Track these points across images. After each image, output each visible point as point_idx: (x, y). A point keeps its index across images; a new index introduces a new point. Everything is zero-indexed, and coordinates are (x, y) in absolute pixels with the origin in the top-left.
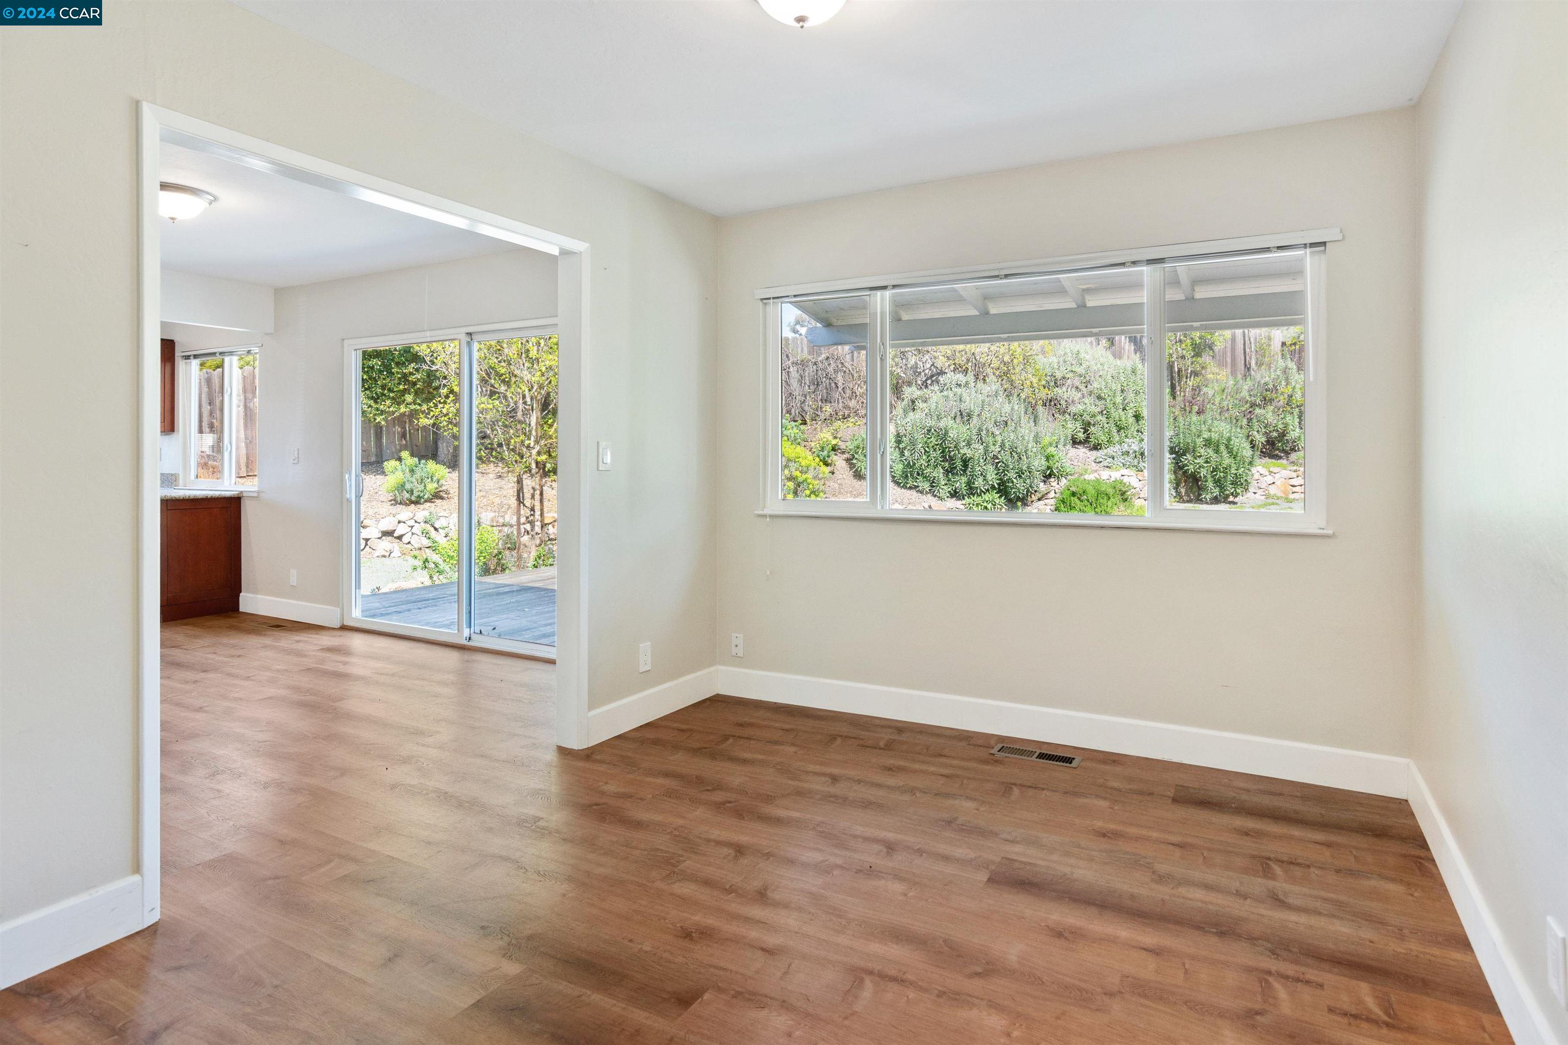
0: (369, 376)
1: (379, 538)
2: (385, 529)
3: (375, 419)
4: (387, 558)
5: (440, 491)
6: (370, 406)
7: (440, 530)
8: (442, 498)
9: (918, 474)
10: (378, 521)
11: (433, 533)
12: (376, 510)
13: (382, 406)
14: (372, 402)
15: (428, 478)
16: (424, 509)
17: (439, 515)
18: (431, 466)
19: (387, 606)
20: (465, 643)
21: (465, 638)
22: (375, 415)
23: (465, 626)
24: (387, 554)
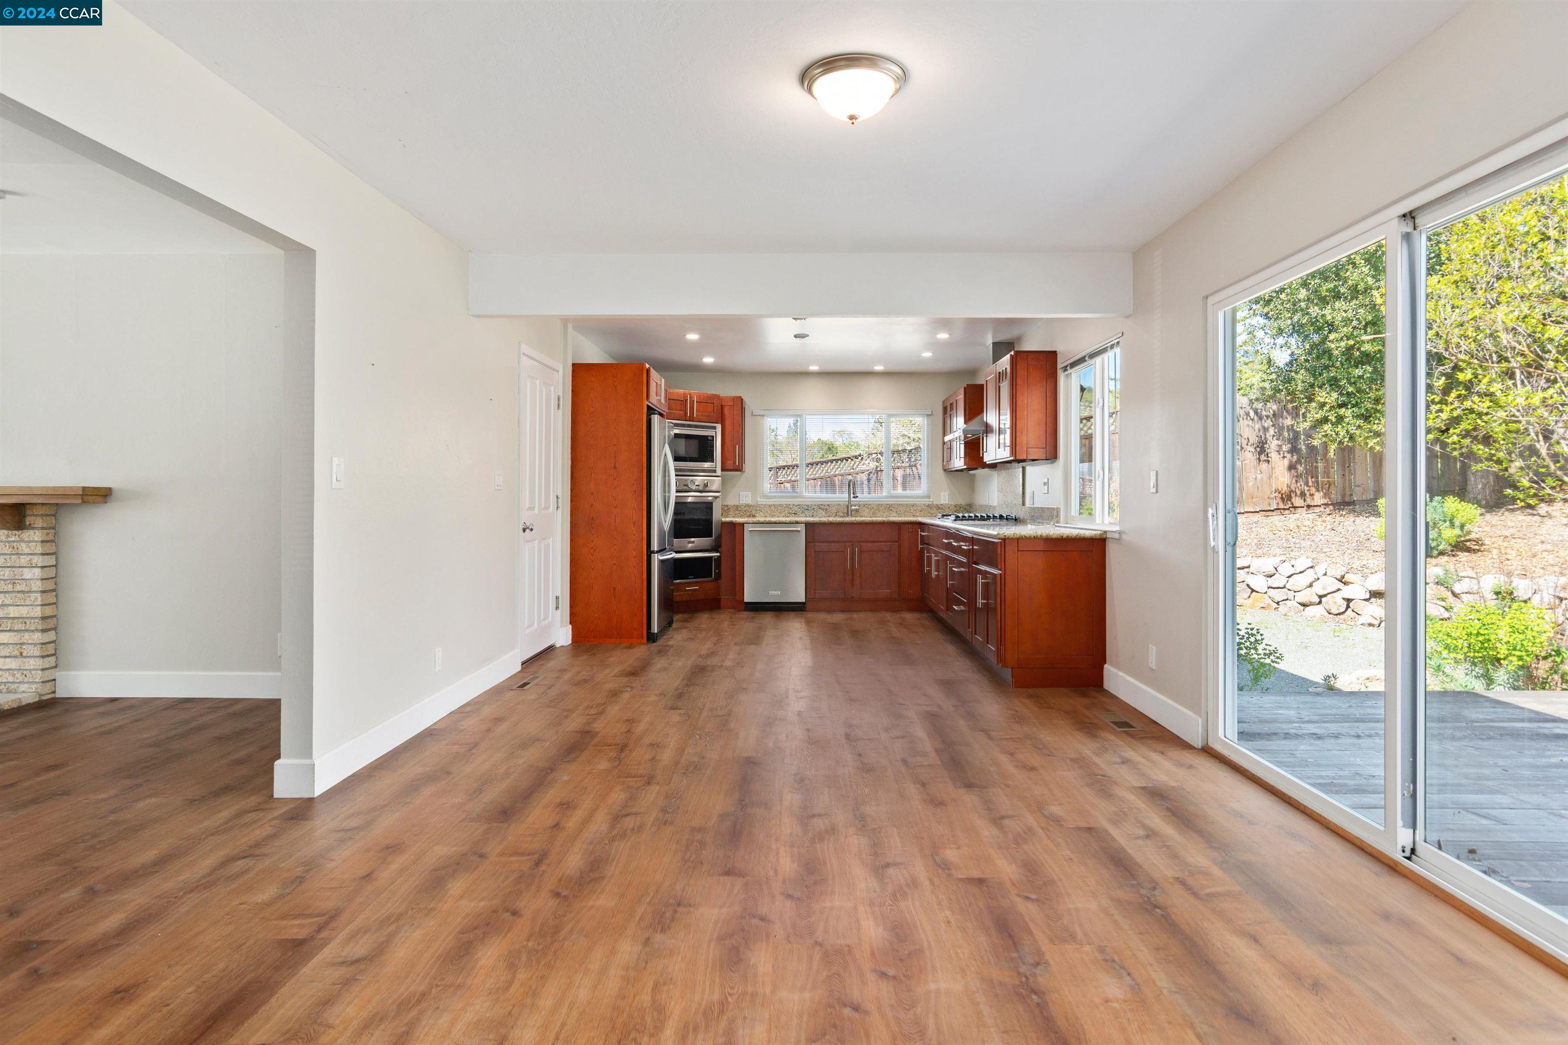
0: (1357, 388)
1: (1364, 600)
2: (1374, 588)
3: (1367, 444)
4: (1375, 628)
5: (1467, 541)
6: (1359, 427)
7: (1463, 596)
8: (1468, 550)
10: (1365, 577)
11: (1451, 599)
12: (1364, 562)
13: (1375, 426)
14: (1360, 422)
15: (1445, 521)
16: (1436, 565)
17: (1461, 574)
18: (1452, 504)
19: (1307, 719)
20: (1399, 857)
21: (1399, 848)
22: (1367, 438)
23: (1400, 823)
24: (1376, 622)
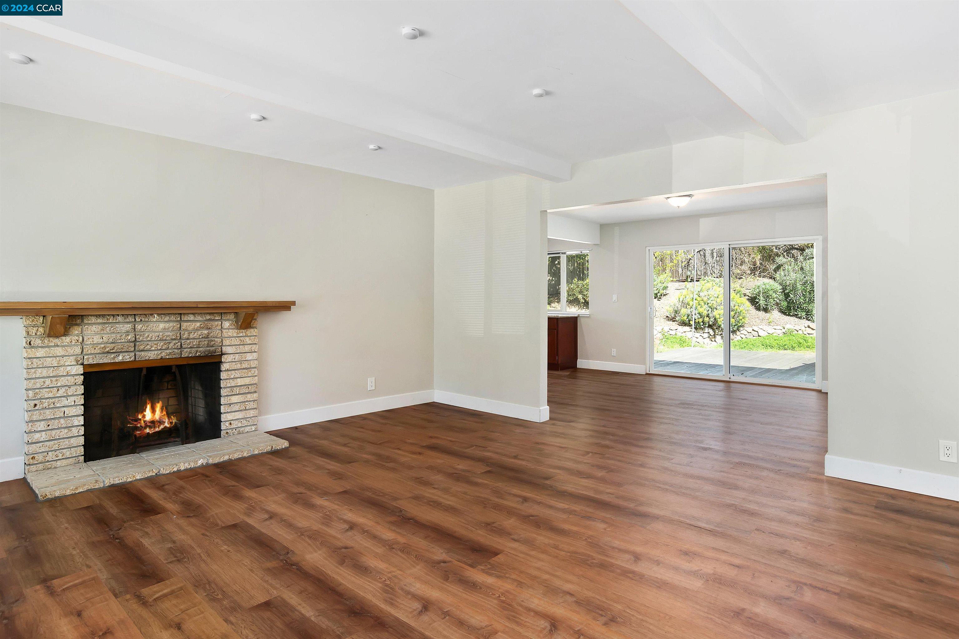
9: (798, 307)
